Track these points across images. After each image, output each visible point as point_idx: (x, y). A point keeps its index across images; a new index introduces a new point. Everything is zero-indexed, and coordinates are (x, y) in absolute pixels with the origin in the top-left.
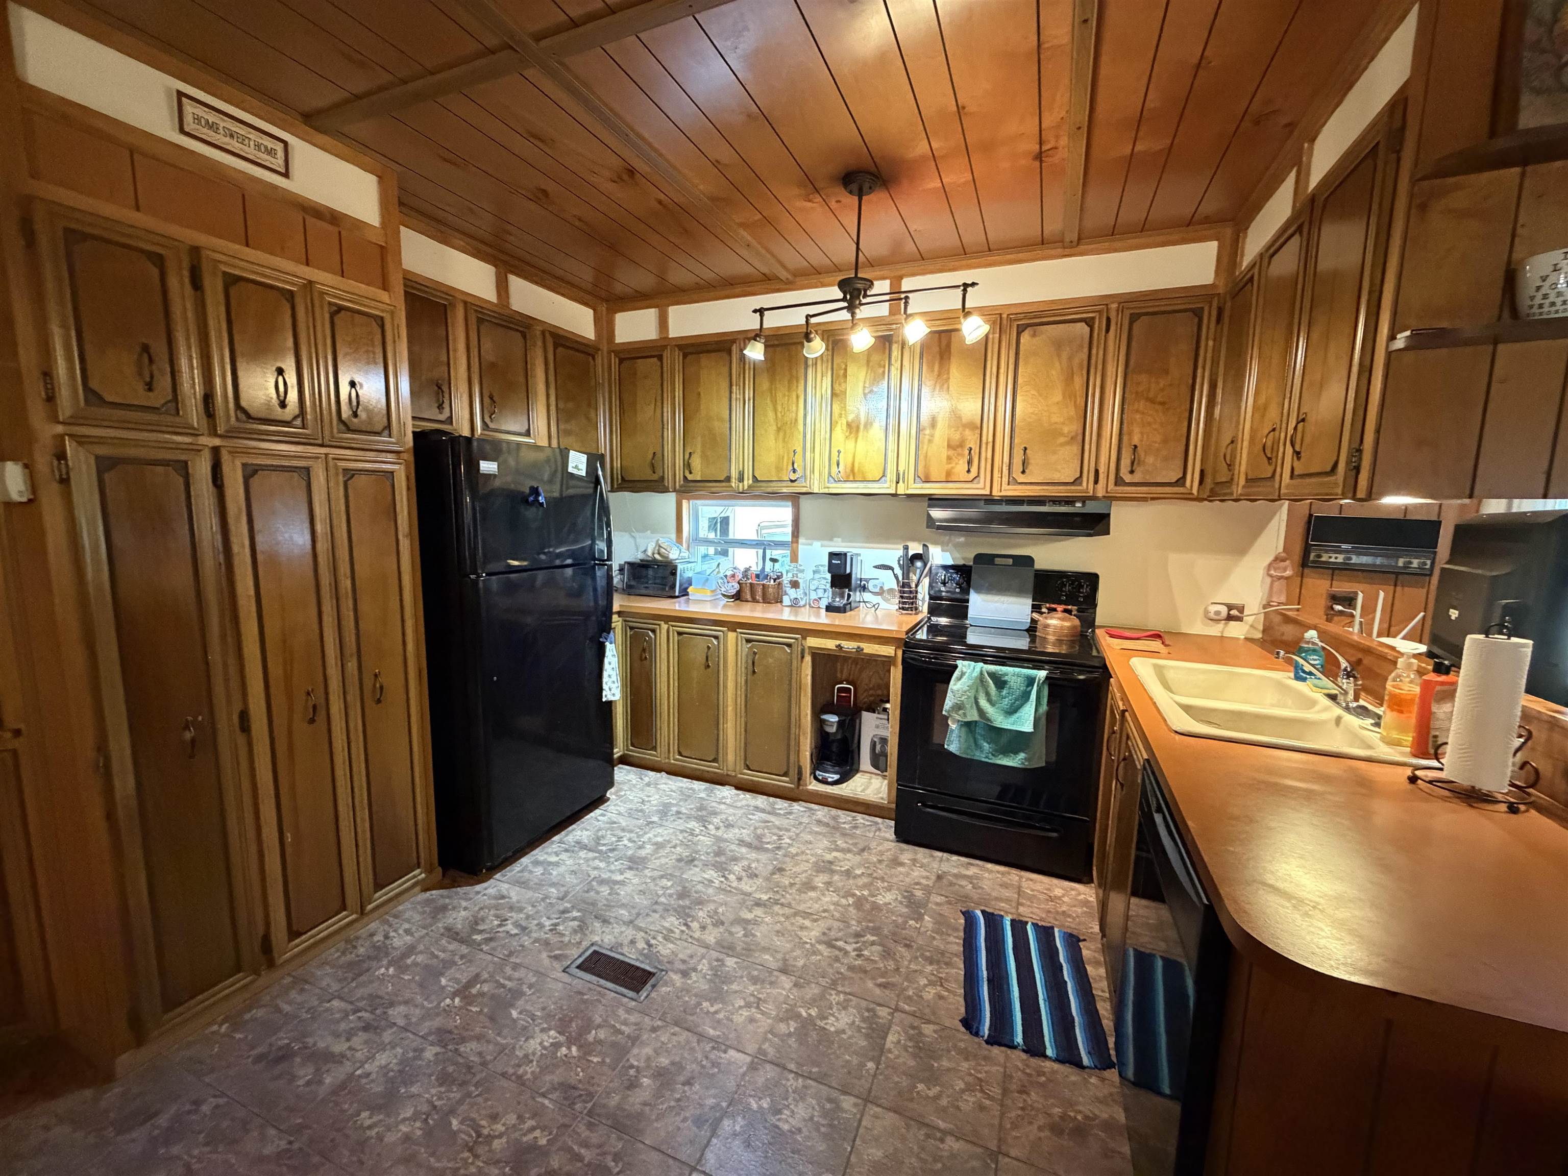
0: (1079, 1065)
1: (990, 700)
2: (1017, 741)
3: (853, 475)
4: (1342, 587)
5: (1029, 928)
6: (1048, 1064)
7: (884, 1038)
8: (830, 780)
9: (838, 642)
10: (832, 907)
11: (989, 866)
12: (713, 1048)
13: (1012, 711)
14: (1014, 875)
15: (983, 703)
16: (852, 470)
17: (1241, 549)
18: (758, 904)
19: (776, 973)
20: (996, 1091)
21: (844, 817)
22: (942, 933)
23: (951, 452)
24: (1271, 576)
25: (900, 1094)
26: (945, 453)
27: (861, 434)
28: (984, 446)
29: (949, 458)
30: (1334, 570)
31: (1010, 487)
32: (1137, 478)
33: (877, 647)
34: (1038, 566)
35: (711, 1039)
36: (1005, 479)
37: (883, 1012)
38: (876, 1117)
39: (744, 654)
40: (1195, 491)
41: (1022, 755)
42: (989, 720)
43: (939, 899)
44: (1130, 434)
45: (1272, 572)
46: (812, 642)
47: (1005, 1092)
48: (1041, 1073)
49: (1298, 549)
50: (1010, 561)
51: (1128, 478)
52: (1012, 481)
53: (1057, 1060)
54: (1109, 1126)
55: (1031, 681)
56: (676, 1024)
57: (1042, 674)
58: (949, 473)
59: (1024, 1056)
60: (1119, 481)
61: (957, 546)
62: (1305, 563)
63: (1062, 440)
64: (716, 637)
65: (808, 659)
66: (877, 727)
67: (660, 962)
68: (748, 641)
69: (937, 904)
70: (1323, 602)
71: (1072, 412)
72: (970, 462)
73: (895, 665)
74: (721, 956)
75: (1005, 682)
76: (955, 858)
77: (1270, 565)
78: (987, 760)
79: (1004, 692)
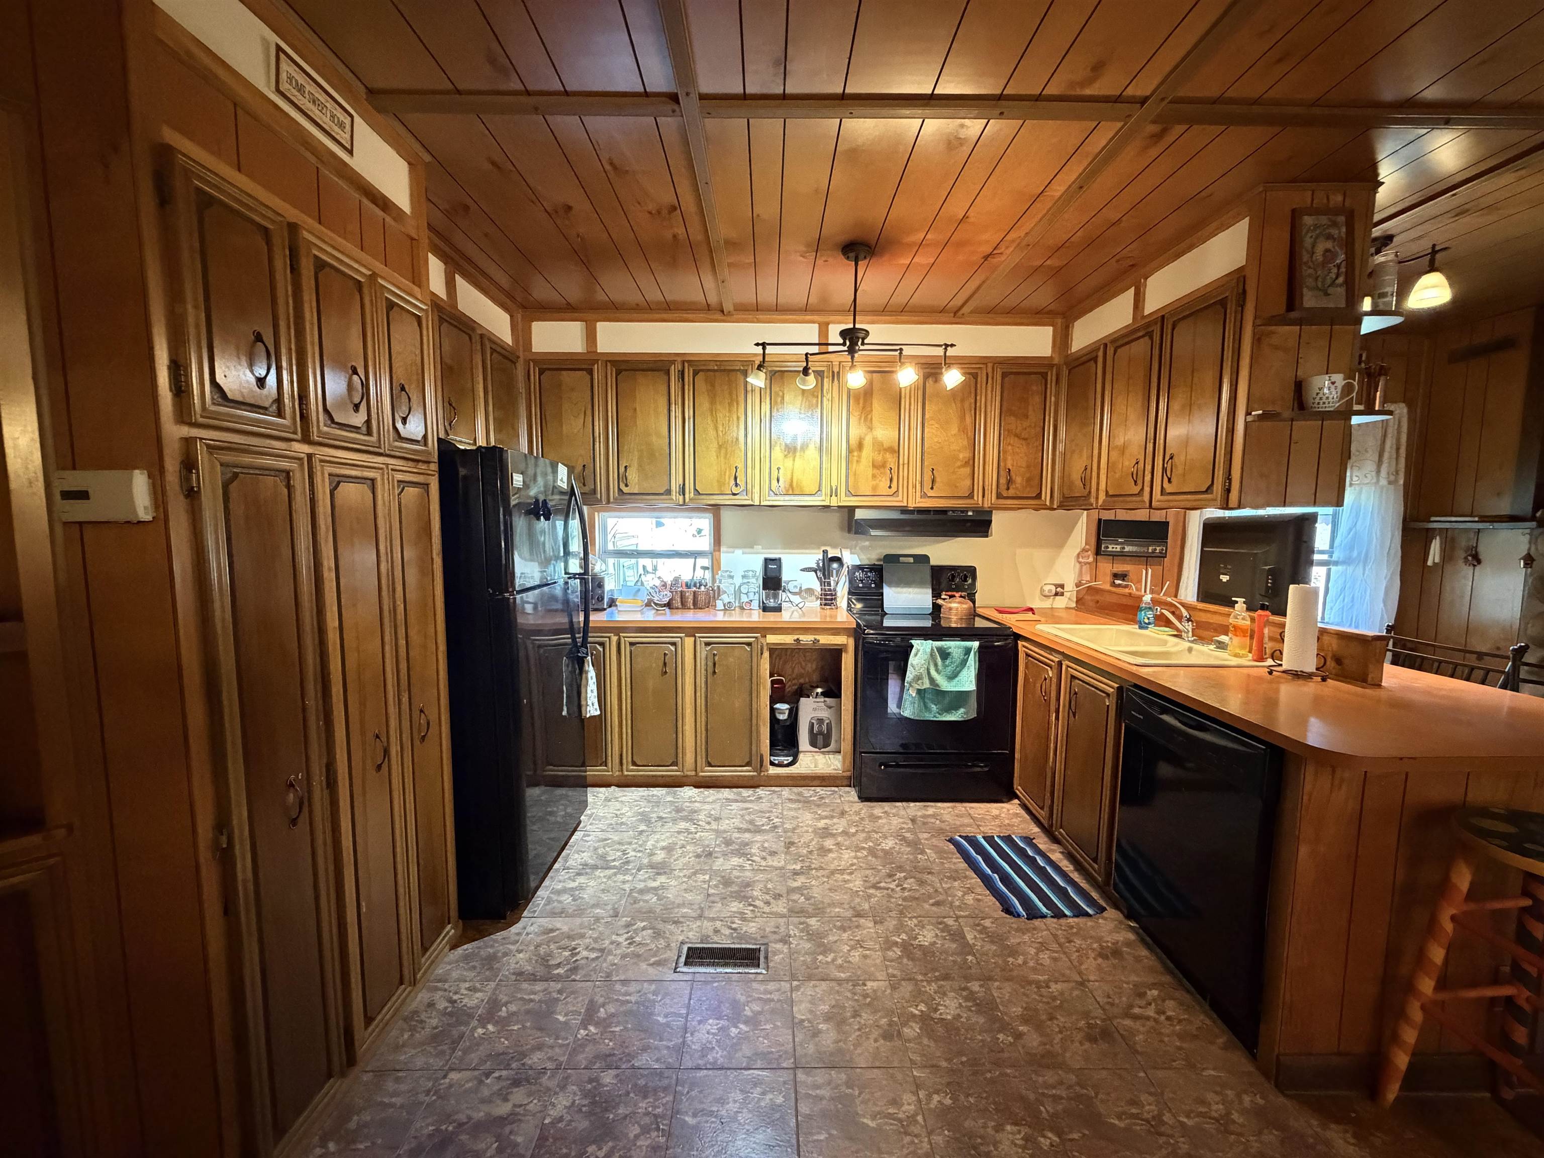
0: (1087, 915)
1: (937, 670)
3: (792, 489)
4: (1120, 568)
5: (996, 838)
6: (1071, 920)
7: (964, 937)
8: (786, 762)
9: (796, 637)
10: (855, 861)
11: (939, 804)
12: (854, 986)
13: (952, 677)
14: (961, 807)
15: (933, 673)
16: (791, 485)
17: (1060, 544)
18: (796, 873)
19: (854, 919)
20: (1055, 946)
21: (807, 792)
22: (946, 858)
23: (876, 471)
24: (1080, 563)
25: (1003, 970)
26: (870, 471)
27: (798, 454)
28: (901, 467)
29: (874, 476)
30: (1114, 556)
31: (923, 500)
32: (1011, 492)
33: (831, 637)
34: (933, 562)
35: (847, 980)
36: (918, 494)
37: (950, 922)
38: (999, 988)
39: (704, 656)
40: (1048, 503)
41: (962, 710)
42: (937, 685)
43: (926, 835)
44: (1005, 460)
45: (1081, 560)
46: (772, 639)
48: (1072, 927)
49: (1093, 541)
50: (911, 560)
51: (1005, 494)
52: (924, 495)
53: (1075, 916)
54: (1128, 944)
55: (968, 651)
56: (810, 978)
57: (976, 644)
58: (874, 488)
59: (1055, 920)
60: (999, 496)
61: (863, 549)
62: (1098, 552)
63: (959, 463)
64: (674, 644)
65: (766, 654)
66: (815, 709)
67: (756, 939)
68: (707, 644)
69: (926, 839)
70: (1109, 578)
71: (965, 443)
72: (891, 480)
73: (846, 652)
74: (803, 919)
75: (949, 654)
76: (912, 804)
77: (1078, 555)
78: (935, 719)
79: (948, 662)
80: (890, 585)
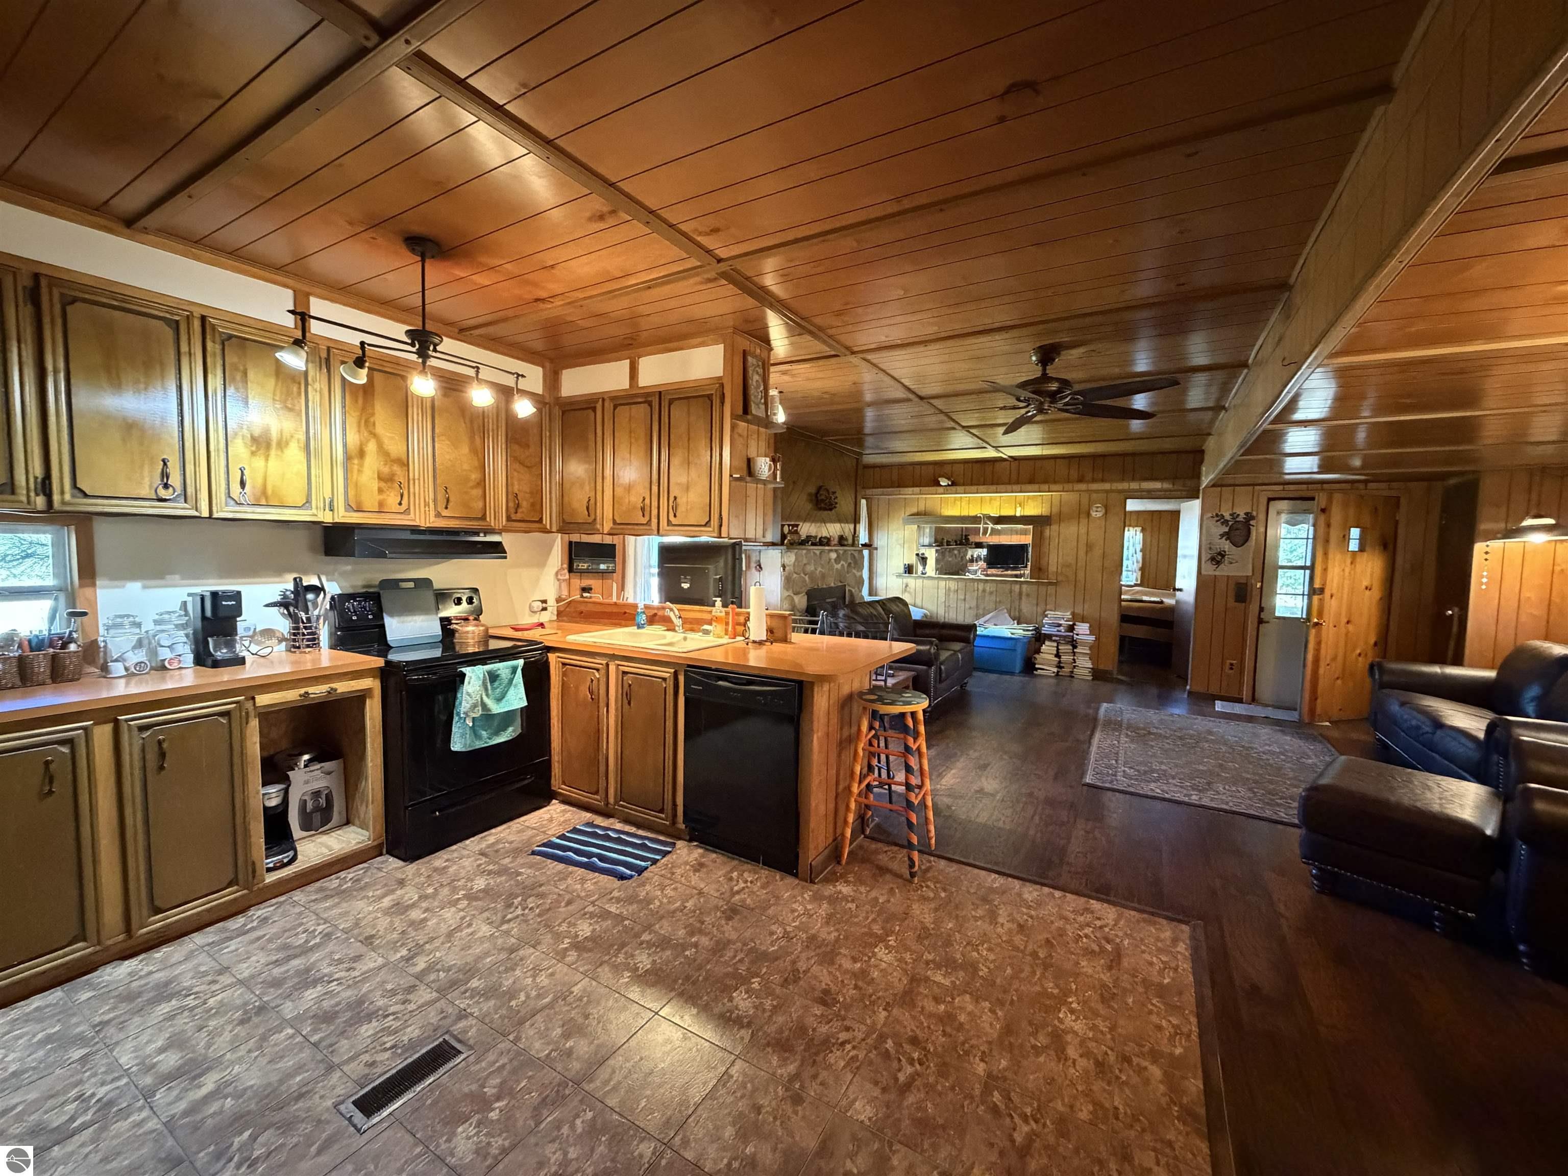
0: (669, 852)
2: (507, 718)
3: (264, 498)
4: (586, 583)
5: (568, 834)
6: (662, 861)
7: (611, 912)
8: (285, 861)
9: (302, 691)
14: (516, 825)
15: (485, 698)
16: (264, 492)
17: (541, 564)
21: (332, 883)
24: (558, 580)
25: (653, 915)
26: (375, 485)
27: (273, 452)
28: (411, 482)
29: (380, 491)
30: (582, 572)
31: (437, 519)
32: (519, 516)
34: (436, 586)
37: (590, 909)
42: (490, 710)
43: (507, 860)
44: (513, 485)
45: (559, 577)
46: (263, 700)
47: (670, 879)
48: (667, 865)
49: (566, 561)
50: (411, 585)
51: (514, 517)
52: (438, 515)
53: (664, 857)
55: (514, 670)
57: (521, 662)
58: (381, 504)
60: (509, 519)
62: (571, 570)
63: (471, 484)
64: (70, 742)
65: (255, 722)
66: (307, 782)
68: (142, 729)
70: (578, 592)
71: (476, 463)
72: (402, 496)
73: (371, 697)
75: (498, 676)
77: (557, 574)
78: (486, 745)
79: (496, 684)
80: (391, 615)
